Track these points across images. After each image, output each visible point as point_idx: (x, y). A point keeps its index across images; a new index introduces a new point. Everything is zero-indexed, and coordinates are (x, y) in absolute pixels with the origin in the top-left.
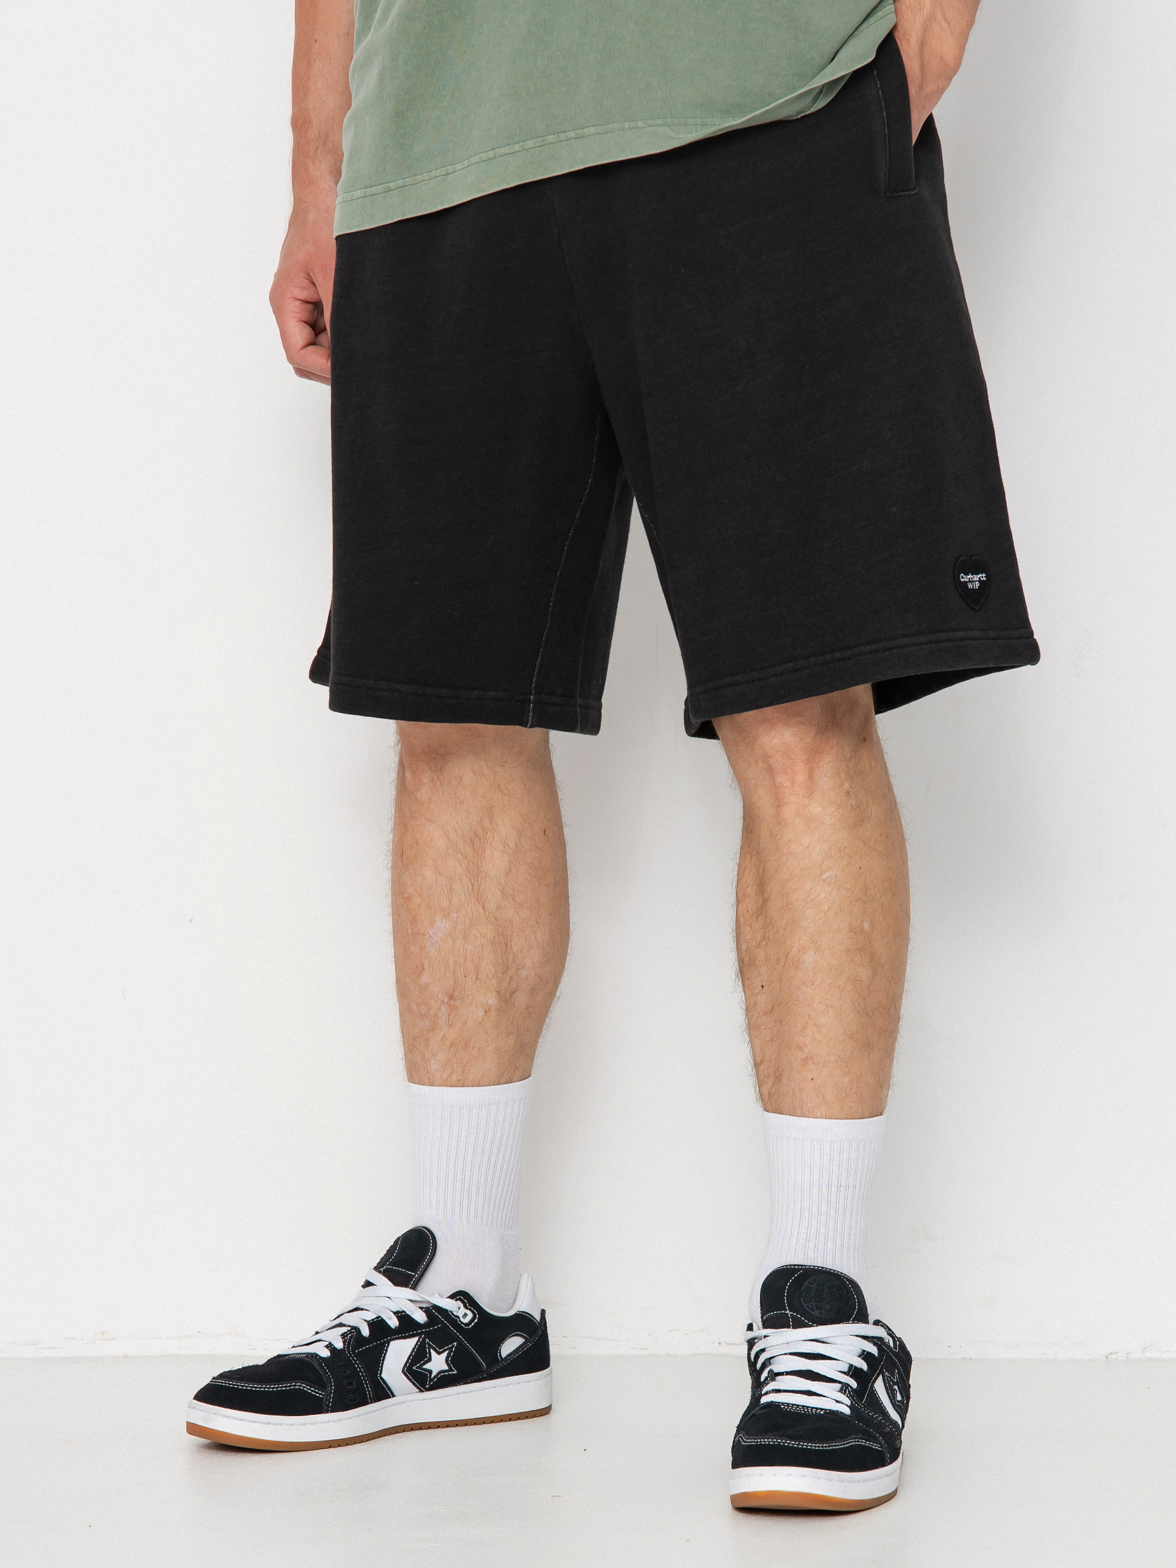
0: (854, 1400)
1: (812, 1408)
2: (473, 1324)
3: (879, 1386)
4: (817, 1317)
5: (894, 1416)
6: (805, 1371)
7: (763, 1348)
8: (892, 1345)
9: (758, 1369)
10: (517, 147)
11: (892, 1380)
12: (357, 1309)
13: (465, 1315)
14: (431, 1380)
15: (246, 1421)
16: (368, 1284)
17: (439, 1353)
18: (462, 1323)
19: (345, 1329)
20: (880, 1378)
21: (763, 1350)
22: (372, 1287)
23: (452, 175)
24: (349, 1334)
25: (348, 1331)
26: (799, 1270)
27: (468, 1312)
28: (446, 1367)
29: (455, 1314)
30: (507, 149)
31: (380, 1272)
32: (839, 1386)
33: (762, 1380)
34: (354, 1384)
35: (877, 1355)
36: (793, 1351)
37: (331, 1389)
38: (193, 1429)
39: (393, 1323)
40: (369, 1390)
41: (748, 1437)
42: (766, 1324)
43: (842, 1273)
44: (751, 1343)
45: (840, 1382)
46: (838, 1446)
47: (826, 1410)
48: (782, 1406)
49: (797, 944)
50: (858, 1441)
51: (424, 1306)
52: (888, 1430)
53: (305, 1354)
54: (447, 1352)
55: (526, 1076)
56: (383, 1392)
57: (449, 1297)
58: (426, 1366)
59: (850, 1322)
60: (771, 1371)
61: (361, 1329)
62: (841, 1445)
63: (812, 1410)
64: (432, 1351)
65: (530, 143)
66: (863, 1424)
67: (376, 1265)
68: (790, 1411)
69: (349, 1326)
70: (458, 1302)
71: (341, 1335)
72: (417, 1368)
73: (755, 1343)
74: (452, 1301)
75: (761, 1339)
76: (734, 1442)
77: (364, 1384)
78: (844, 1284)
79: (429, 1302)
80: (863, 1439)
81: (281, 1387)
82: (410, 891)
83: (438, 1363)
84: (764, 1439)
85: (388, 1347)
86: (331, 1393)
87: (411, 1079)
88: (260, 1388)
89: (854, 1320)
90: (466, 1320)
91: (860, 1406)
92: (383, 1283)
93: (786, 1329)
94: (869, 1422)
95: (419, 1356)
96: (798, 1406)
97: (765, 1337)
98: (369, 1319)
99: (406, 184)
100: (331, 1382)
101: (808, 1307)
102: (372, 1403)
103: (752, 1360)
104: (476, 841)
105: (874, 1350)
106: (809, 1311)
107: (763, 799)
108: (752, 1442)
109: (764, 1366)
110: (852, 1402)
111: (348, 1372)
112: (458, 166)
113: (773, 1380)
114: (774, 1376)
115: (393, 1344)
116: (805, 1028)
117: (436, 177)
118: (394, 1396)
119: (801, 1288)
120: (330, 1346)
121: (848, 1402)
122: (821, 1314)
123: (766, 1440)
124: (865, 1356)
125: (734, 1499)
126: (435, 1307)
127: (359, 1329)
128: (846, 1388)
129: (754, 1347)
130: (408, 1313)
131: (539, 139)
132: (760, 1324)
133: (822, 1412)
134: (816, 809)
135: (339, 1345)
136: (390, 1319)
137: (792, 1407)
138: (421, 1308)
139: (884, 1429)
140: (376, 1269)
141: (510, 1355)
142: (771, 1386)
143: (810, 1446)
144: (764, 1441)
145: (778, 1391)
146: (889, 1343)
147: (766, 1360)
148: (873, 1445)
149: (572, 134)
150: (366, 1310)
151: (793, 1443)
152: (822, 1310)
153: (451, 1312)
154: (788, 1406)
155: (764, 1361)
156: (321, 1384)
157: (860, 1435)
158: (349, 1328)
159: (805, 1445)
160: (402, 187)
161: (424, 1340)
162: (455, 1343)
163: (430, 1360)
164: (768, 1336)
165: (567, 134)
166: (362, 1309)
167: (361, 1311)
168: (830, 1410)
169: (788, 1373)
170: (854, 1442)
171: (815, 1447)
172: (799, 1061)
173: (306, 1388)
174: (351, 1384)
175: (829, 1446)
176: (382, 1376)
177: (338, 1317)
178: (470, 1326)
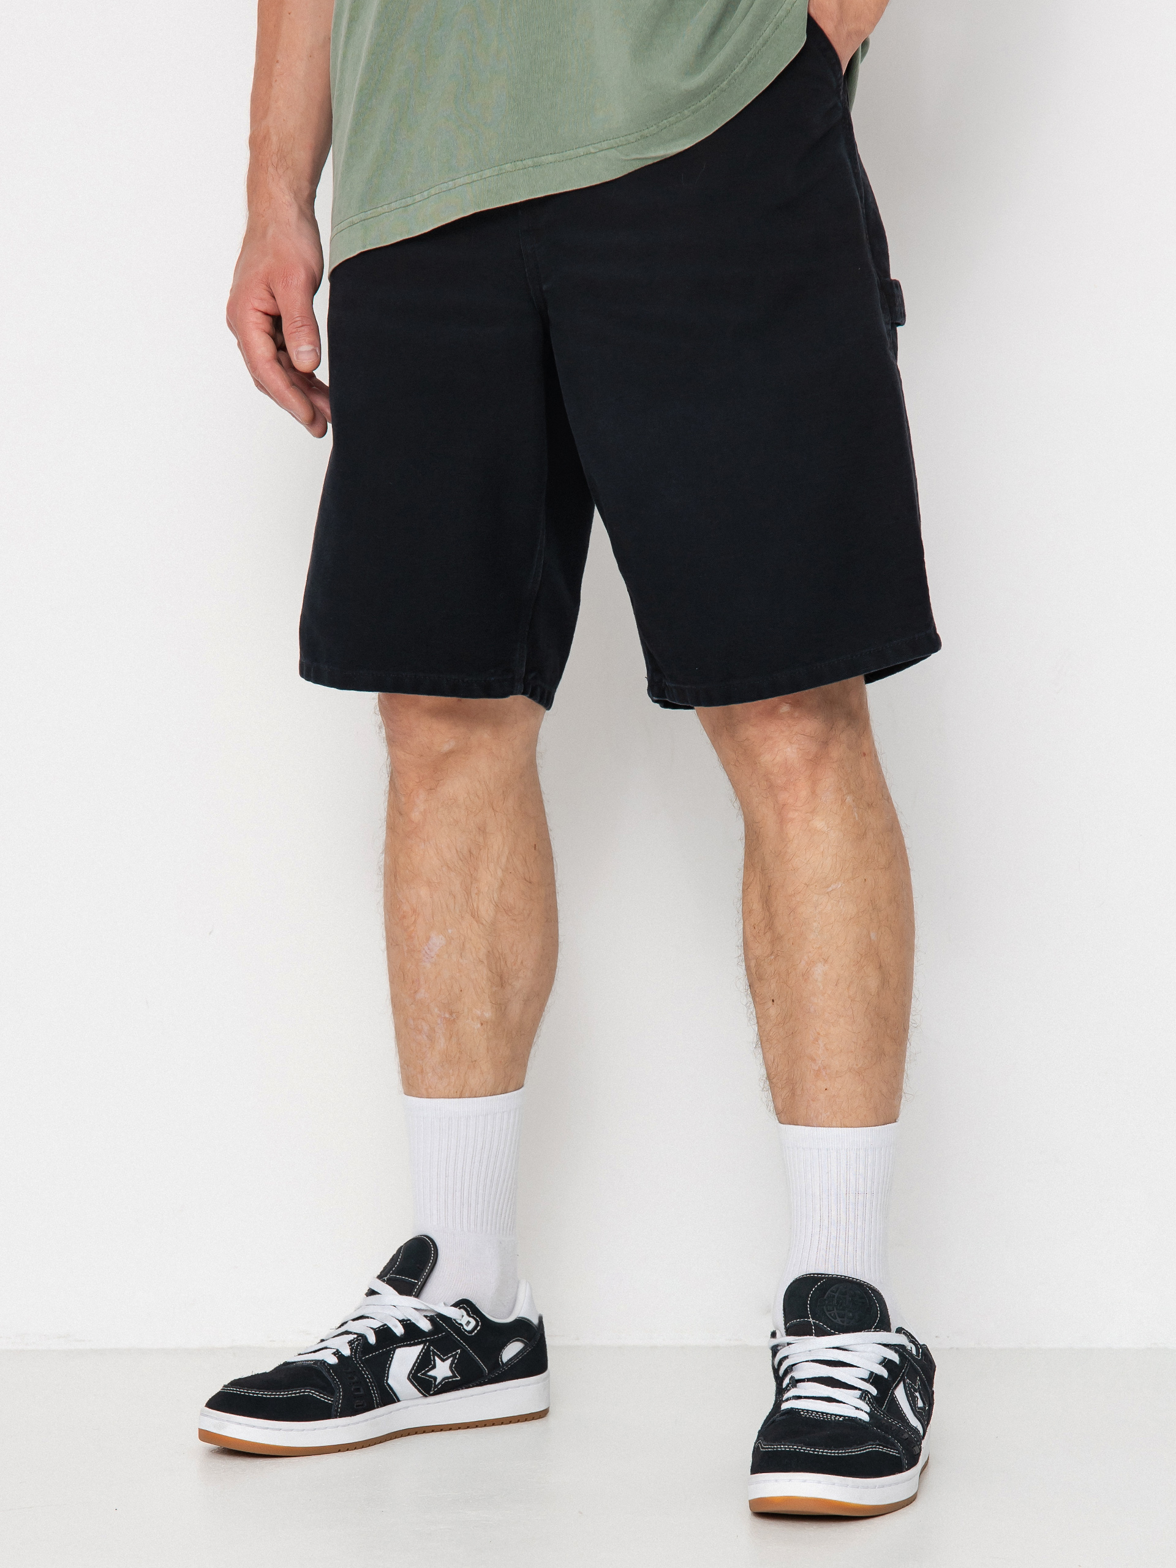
0: (873, 1407)
1: (832, 1415)
2: (476, 1331)
3: (900, 1393)
4: (839, 1325)
5: (914, 1422)
6: (826, 1377)
7: (786, 1355)
8: (914, 1352)
9: (781, 1375)
10: (475, 177)
11: (913, 1387)
12: (362, 1317)
13: (468, 1323)
14: (436, 1386)
15: (258, 1427)
16: (372, 1293)
17: (443, 1360)
18: (466, 1331)
19: (351, 1337)
20: (901, 1385)
21: (786, 1358)
22: (377, 1295)
23: (412, 206)
24: (356, 1341)
25: (354, 1338)
26: (822, 1278)
27: (471, 1320)
28: (450, 1374)
29: (459, 1322)
30: (467, 179)
31: (384, 1281)
32: (858, 1393)
33: (784, 1386)
34: (361, 1389)
35: (898, 1363)
36: (815, 1359)
37: (340, 1395)
38: (205, 1436)
39: (399, 1330)
40: (376, 1396)
41: (766, 1443)
42: (790, 1332)
43: (865, 1282)
44: (775, 1350)
45: (860, 1389)
46: (854, 1452)
47: (845, 1417)
48: (802, 1413)
49: (806, 957)
50: (875, 1448)
51: (429, 1314)
52: (906, 1436)
53: (313, 1361)
54: (451, 1359)
55: (519, 1086)
56: (388, 1397)
57: (453, 1306)
58: (431, 1373)
59: (872, 1330)
60: (792, 1377)
61: (368, 1336)
62: (857, 1451)
63: (831, 1417)
64: (436, 1358)
66: (882, 1430)
67: (379, 1274)
68: (809, 1417)
69: (355, 1333)
70: (462, 1310)
71: (348, 1343)
72: (422, 1374)
73: (779, 1350)
74: (456, 1309)
75: (785, 1346)
76: (754, 1447)
77: (371, 1390)
78: (867, 1293)
79: (433, 1311)
80: (880, 1445)
81: (291, 1394)
82: (405, 909)
83: (442, 1370)
84: (780, 1445)
85: (393, 1354)
86: (339, 1399)
87: (408, 1093)
88: (270, 1395)
89: (875, 1328)
90: (469, 1328)
91: (880, 1413)
92: (388, 1292)
93: (808, 1337)
94: (887, 1428)
95: (424, 1363)
96: (817, 1412)
97: (789, 1344)
98: (375, 1327)
99: (368, 218)
100: (340, 1388)
101: (830, 1314)
102: (378, 1407)
103: (776, 1367)
104: (470, 858)
105: (895, 1357)
106: (831, 1318)
107: (766, 814)
108: (769, 1448)
109: (786, 1372)
110: (871, 1409)
111: (356, 1378)
112: (418, 197)
113: (794, 1386)
114: (795, 1382)
115: (398, 1351)
116: (816, 1040)
117: (396, 209)
118: (399, 1401)
119: (824, 1297)
120: (337, 1353)
121: (868, 1409)
122: (843, 1322)
123: (782, 1446)
124: (886, 1363)
125: (753, 1503)
126: (440, 1316)
127: (365, 1336)
128: (866, 1395)
129: (778, 1355)
130: (413, 1321)
132: (783, 1331)
133: (841, 1419)
134: (819, 823)
135: (346, 1352)
136: (396, 1326)
137: (812, 1414)
138: (426, 1317)
139: (903, 1435)
140: (380, 1277)
141: (511, 1360)
142: (793, 1392)
143: (827, 1452)
144: (781, 1448)
145: (799, 1397)
146: (911, 1350)
147: (788, 1367)
148: (890, 1451)
149: (529, 162)
150: (372, 1318)
151: (810, 1450)
152: (844, 1318)
153: (455, 1320)
154: (808, 1413)
155: (787, 1368)
156: (329, 1390)
157: (878, 1442)
158: (355, 1336)
159: (820, 1451)
160: (364, 220)
161: (428, 1347)
162: (459, 1351)
163: (434, 1367)
164: (791, 1344)
166: (368, 1317)
167: (367, 1320)
168: (849, 1417)
169: (809, 1380)
170: (871, 1448)
171: (831, 1453)
172: (812, 1072)
173: (315, 1394)
174: (358, 1390)
175: (845, 1453)
176: (389, 1382)
177: (342, 1325)
178: (473, 1334)
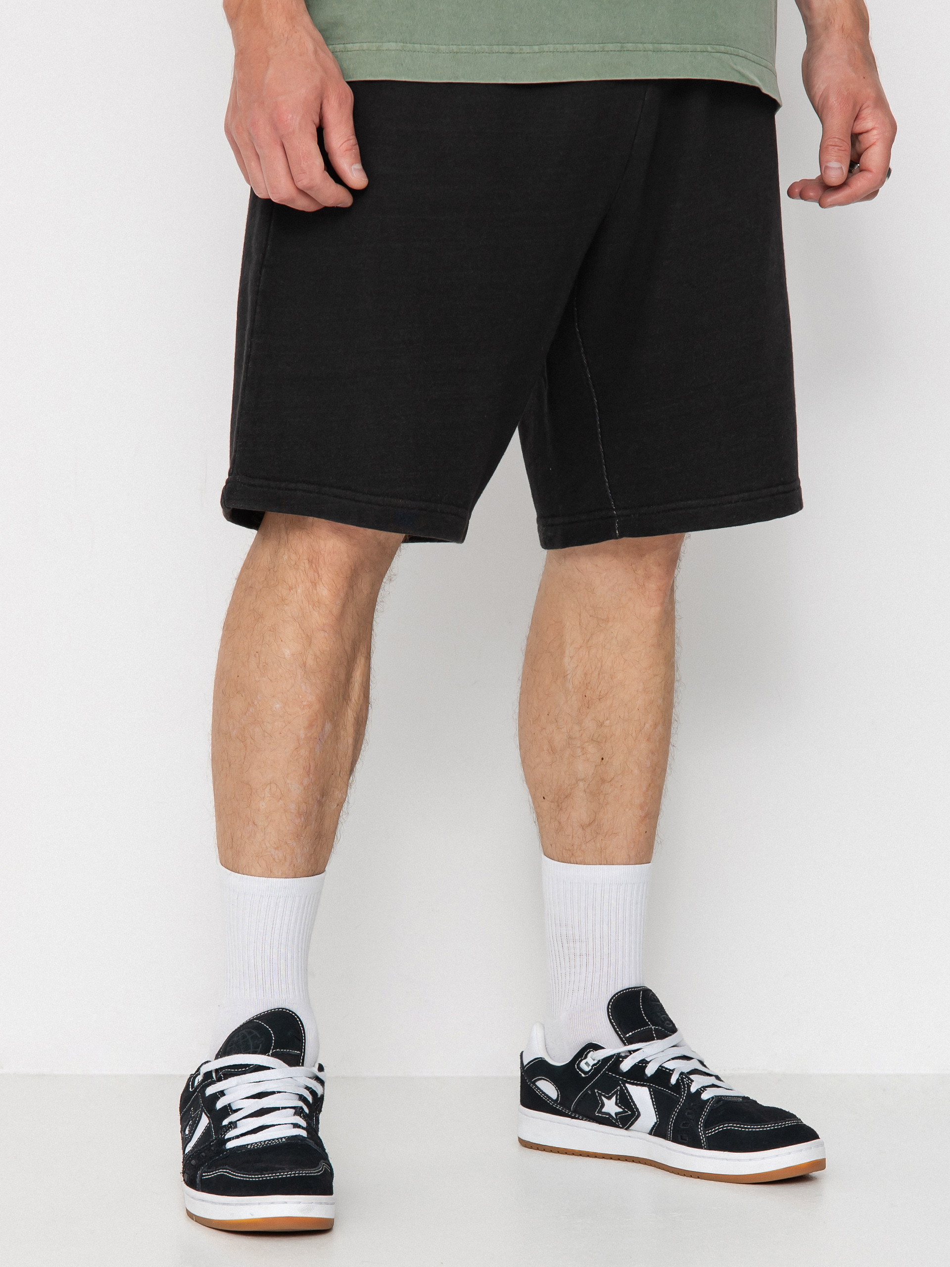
65: (610, 47)
131: (618, 44)
165: (645, 45)
